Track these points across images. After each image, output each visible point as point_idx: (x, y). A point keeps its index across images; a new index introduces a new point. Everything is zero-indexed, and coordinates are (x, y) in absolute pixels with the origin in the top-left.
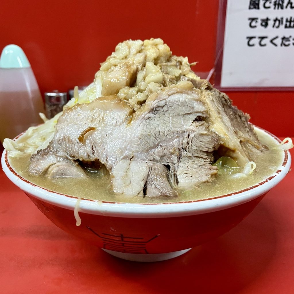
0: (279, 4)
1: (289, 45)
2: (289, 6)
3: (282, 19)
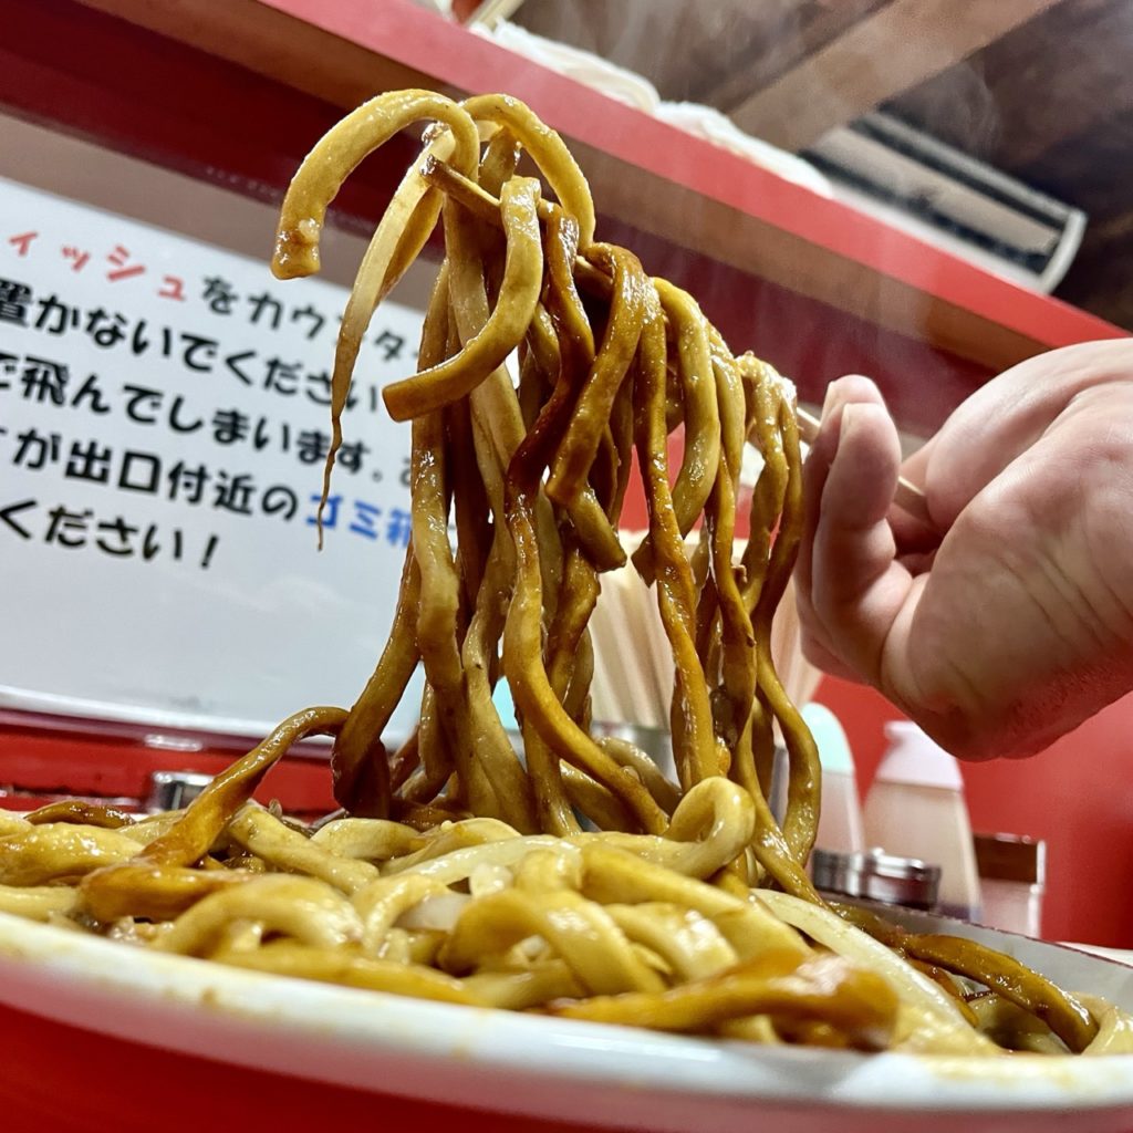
0: (44, 383)
1: (80, 543)
2: (87, 399)
3: (56, 438)
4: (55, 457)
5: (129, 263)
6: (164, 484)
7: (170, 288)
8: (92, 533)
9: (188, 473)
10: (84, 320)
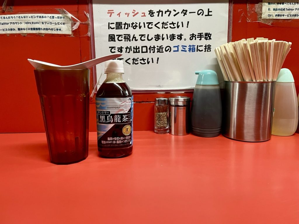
0: (127, 38)
1: (138, 63)
2: (134, 39)
3: (131, 47)
4: (131, 50)
5: (136, 12)
6: (149, 51)
7: (143, 15)
8: (139, 61)
9: (152, 48)
10: (131, 25)
